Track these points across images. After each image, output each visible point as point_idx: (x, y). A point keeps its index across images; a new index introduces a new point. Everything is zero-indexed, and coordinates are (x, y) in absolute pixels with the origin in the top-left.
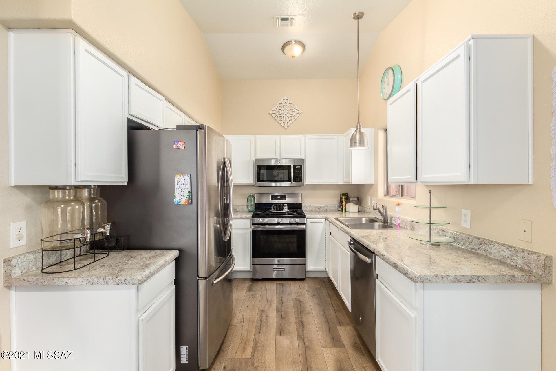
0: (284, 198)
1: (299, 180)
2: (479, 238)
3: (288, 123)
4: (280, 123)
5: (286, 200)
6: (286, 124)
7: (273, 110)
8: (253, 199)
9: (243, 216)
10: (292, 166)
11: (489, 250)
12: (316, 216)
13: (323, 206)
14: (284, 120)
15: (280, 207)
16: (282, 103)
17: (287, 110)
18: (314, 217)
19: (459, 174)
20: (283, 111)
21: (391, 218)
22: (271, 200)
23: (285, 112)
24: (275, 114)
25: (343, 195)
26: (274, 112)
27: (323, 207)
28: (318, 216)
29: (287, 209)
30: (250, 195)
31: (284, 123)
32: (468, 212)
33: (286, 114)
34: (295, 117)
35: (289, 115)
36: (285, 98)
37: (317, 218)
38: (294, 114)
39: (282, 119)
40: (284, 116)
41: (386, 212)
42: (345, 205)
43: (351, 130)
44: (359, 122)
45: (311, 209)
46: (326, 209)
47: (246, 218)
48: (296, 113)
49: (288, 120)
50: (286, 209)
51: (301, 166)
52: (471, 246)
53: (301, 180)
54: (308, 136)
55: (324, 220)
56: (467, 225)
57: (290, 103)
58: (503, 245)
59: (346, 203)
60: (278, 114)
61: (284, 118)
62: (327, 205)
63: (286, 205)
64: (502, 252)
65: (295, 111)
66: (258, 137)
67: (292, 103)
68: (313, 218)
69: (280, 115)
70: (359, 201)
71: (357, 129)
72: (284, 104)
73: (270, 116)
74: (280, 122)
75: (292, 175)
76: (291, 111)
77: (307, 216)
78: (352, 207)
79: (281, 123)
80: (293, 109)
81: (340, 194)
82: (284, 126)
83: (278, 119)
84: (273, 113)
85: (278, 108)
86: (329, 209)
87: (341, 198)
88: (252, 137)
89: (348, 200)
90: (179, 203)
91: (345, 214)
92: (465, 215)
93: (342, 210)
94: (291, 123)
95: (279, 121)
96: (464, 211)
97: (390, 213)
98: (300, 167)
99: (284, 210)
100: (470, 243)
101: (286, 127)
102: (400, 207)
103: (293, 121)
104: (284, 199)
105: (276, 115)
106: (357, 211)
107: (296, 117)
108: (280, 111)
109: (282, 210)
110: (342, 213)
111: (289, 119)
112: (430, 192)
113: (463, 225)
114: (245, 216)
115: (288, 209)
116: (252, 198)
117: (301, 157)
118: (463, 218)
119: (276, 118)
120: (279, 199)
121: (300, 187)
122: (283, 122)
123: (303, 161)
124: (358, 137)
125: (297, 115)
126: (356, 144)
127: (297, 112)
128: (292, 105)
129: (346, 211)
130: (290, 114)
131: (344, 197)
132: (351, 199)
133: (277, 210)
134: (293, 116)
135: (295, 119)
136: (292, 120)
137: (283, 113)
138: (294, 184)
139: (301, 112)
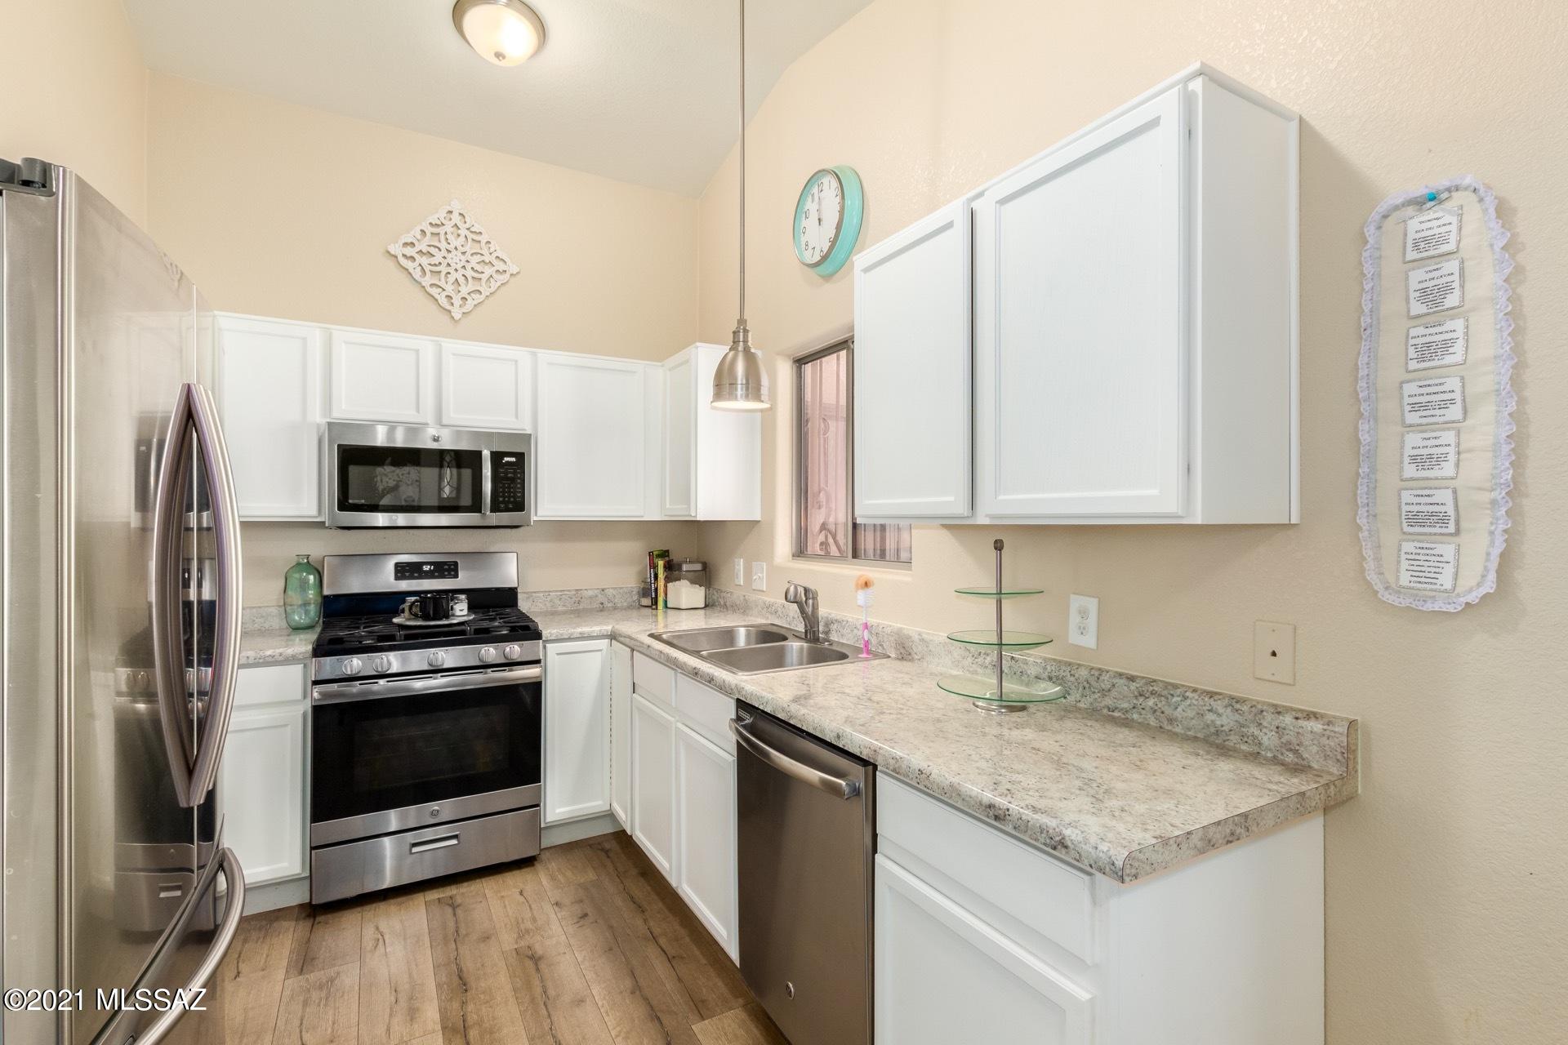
0: (453, 570)
1: (511, 506)
2: (1132, 679)
3: (464, 299)
4: (432, 296)
5: (456, 576)
6: (457, 301)
7: (406, 244)
8: (311, 577)
9: (269, 653)
10: (486, 454)
11: (1168, 711)
12: (579, 630)
13: (590, 593)
14: (450, 289)
15: (436, 604)
16: (443, 225)
17: (464, 253)
18: (572, 634)
19: (1154, 492)
20: (446, 255)
21: (827, 625)
22: (397, 578)
23: (456, 259)
24: (412, 258)
25: (659, 556)
26: (409, 251)
27: (590, 597)
28: (586, 629)
29: (465, 612)
30: (299, 564)
31: (449, 297)
32: (1092, 604)
33: (459, 267)
34: (494, 285)
35: (469, 273)
36: (457, 207)
37: (582, 637)
38: (488, 271)
39: (442, 283)
40: (449, 273)
41: (815, 608)
42: (666, 587)
44: (742, 321)
45: (548, 605)
46: (602, 604)
47: (281, 658)
48: (495, 269)
49: (464, 290)
50: (461, 610)
51: (520, 457)
52: (1108, 701)
53: (519, 506)
54: (545, 355)
55: (607, 641)
56: (1089, 641)
57: (472, 229)
58: (1211, 695)
59: (668, 580)
60: (425, 261)
61: (451, 279)
63: (463, 597)
64: (1210, 717)
65: (495, 262)
66: (341, 334)
67: (480, 233)
68: (570, 639)
69: (435, 265)
70: (706, 576)
71: (735, 342)
72: (448, 228)
73: (391, 264)
74: (434, 291)
75: (487, 487)
76: (478, 258)
77: (545, 634)
78: (686, 593)
79: (437, 296)
80: (484, 252)
81: (651, 554)
82: (448, 307)
83: (426, 282)
84: (404, 255)
85: (428, 240)
86: (610, 601)
87: (654, 566)
88: (314, 334)
89: (673, 570)
91: (665, 612)
92: (1083, 613)
93: (656, 603)
94: (476, 302)
95: (429, 289)
96: (1076, 602)
97: (823, 611)
98: (513, 459)
99: (453, 615)
100: (1105, 693)
101: (457, 315)
102: (869, 590)
103: (483, 297)
104: (450, 574)
105: (417, 263)
106: (703, 606)
107: (499, 284)
108: (433, 251)
109: (447, 617)
110: (654, 612)
111: (471, 286)
112: (999, 546)
113: (1074, 638)
114: (278, 651)
115: (471, 608)
116: (309, 573)
117: (519, 427)
118: (1074, 619)
119: (417, 274)
120: (430, 575)
121: (514, 530)
122: (445, 294)
123: (526, 438)
124: (740, 367)
125: (504, 278)
127: (501, 266)
128: (483, 239)
129: (669, 606)
130: (472, 268)
131: (661, 563)
132: (685, 567)
133: (426, 617)
134: (484, 277)
135: (492, 290)
136: (480, 292)
137: (446, 261)
138: (494, 518)
139: (515, 270)
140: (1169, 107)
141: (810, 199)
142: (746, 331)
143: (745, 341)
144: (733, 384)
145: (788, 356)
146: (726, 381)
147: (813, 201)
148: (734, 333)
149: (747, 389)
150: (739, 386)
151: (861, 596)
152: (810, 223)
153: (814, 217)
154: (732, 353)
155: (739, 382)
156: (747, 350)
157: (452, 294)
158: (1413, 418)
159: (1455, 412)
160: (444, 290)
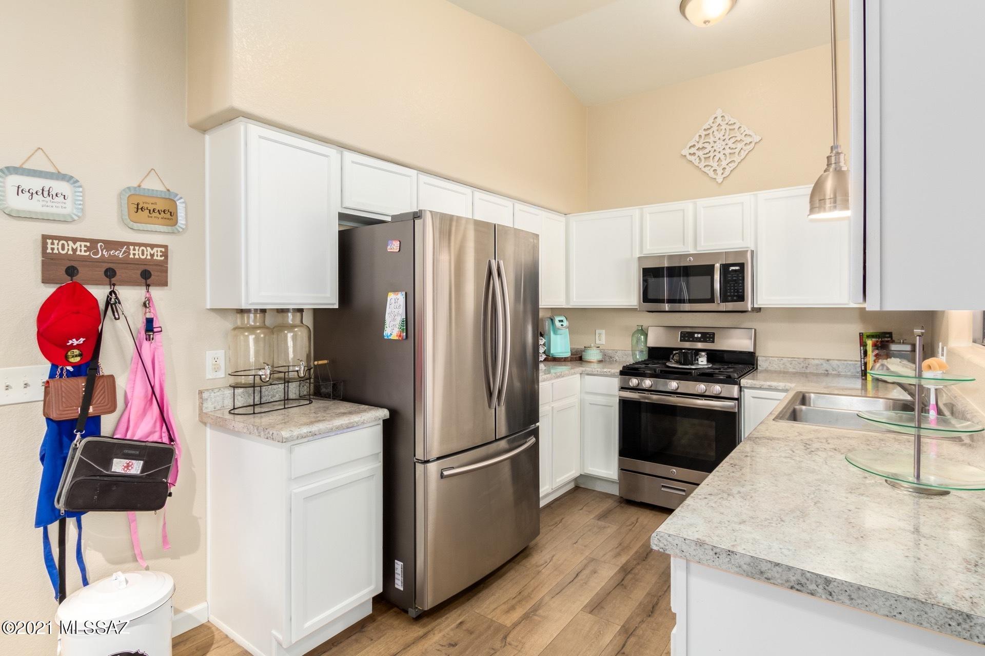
0: (711, 338)
1: (735, 298)
3: (724, 169)
4: (705, 173)
5: (713, 342)
6: (720, 171)
7: (691, 147)
8: (642, 337)
9: (605, 370)
10: (717, 266)
12: (768, 383)
13: (816, 362)
14: (715, 165)
15: (691, 356)
16: (712, 127)
17: (724, 140)
18: (762, 385)
20: (713, 145)
22: (681, 340)
23: (719, 146)
24: (694, 154)
25: (868, 337)
26: (693, 150)
27: (817, 365)
28: (774, 384)
29: (705, 362)
30: (638, 330)
31: (715, 170)
33: (721, 150)
34: (743, 154)
35: (728, 151)
36: (719, 113)
38: (739, 146)
39: (711, 164)
40: (715, 156)
42: (875, 362)
45: (782, 366)
46: (827, 371)
47: (609, 374)
48: (744, 143)
49: (724, 163)
50: (703, 361)
51: (742, 266)
53: (741, 298)
54: (763, 195)
57: (730, 123)
59: (877, 357)
60: (700, 153)
61: (716, 159)
62: (828, 360)
63: (703, 354)
65: (744, 139)
66: (648, 209)
67: (735, 123)
68: (760, 388)
69: (707, 153)
71: (829, 165)
72: (714, 129)
73: (682, 162)
74: (706, 170)
75: (717, 286)
76: (733, 140)
77: (743, 382)
79: (708, 172)
80: (738, 134)
81: (861, 335)
82: (715, 177)
83: (702, 165)
84: (690, 154)
85: (702, 140)
86: (834, 369)
87: (863, 344)
88: (635, 212)
90: (390, 338)
91: (874, 384)
93: (866, 375)
94: (731, 169)
95: (703, 169)
98: (737, 268)
99: (698, 364)
101: (720, 180)
103: (737, 163)
104: (709, 340)
105: (696, 156)
107: (747, 152)
108: (706, 145)
109: (692, 364)
110: (864, 382)
111: (728, 160)
114: (609, 370)
115: (709, 361)
116: (642, 335)
117: (744, 246)
119: (696, 162)
120: (698, 340)
121: (745, 313)
122: (713, 169)
123: (743, 253)
124: (829, 185)
125: (749, 148)
126: (825, 204)
127: (748, 140)
128: (737, 126)
130: (730, 148)
131: (870, 342)
133: (683, 363)
134: (737, 151)
135: (743, 157)
136: (733, 161)
137: (713, 149)
138: (724, 306)
139: (757, 139)
142: (838, 154)
144: (824, 201)
148: (828, 157)
154: (825, 173)
155: (827, 197)
157: (717, 168)
160: (712, 167)
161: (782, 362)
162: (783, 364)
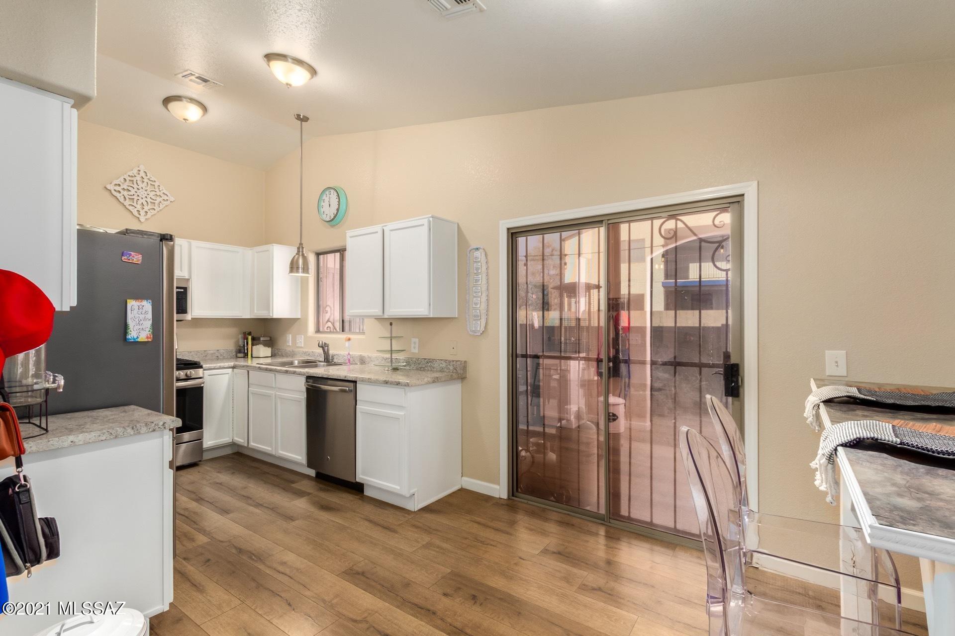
1: (182, 311)
2: (425, 359)
3: (147, 212)
4: (130, 211)
6: (142, 213)
7: (116, 185)
11: (433, 365)
12: (219, 365)
13: (212, 352)
14: (139, 207)
16: (135, 176)
17: (146, 190)
18: (215, 367)
19: (423, 310)
20: (137, 191)
21: (332, 357)
23: (142, 193)
25: (249, 334)
26: (117, 188)
27: (212, 354)
31: (138, 211)
32: (417, 340)
33: (143, 197)
34: (161, 206)
35: (149, 200)
36: (142, 168)
37: (220, 368)
38: (159, 199)
39: (135, 204)
40: (138, 200)
41: (328, 350)
42: (252, 348)
43: (273, 246)
44: (301, 244)
46: (217, 357)
48: (162, 198)
49: (146, 208)
51: (187, 289)
52: (420, 366)
53: (185, 311)
54: (195, 243)
55: (231, 369)
56: (416, 351)
57: (151, 179)
58: (441, 360)
59: (253, 345)
60: (126, 193)
61: (140, 202)
62: (218, 350)
64: (441, 365)
65: (162, 195)
67: (155, 181)
68: (214, 369)
69: (131, 195)
70: (271, 343)
71: (299, 251)
72: (138, 178)
73: (107, 194)
74: (131, 208)
76: (154, 193)
77: (204, 366)
78: (262, 351)
79: (132, 210)
80: (157, 190)
81: (244, 334)
82: (138, 216)
83: (127, 203)
84: (115, 190)
85: (127, 183)
86: (221, 355)
87: (246, 338)
89: (256, 341)
90: (137, 340)
91: (252, 359)
92: (415, 343)
93: (247, 355)
94: (152, 214)
95: (128, 207)
96: (414, 340)
97: (331, 352)
98: (183, 290)
100: (419, 364)
101: (143, 220)
102: (350, 341)
103: (156, 212)
105: (121, 194)
106: (270, 355)
107: (164, 206)
108: (130, 188)
110: (246, 359)
111: (150, 206)
112: (391, 324)
113: (413, 351)
118: (413, 345)
119: (122, 200)
122: (136, 209)
123: (188, 281)
125: (167, 203)
127: (166, 198)
128: (156, 184)
129: (253, 356)
130: (151, 198)
131: (250, 338)
132: (262, 339)
134: (157, 202)
135: (161, 208)
136: (154, 209)
137: (137, 194)
139: (172, 199)
140: (425, 222)
141: (325, 196)
142: (303, 248)
143: (302, 252)
144: (298, 268)
145: (313, 252)
146: (295, 266)
147: (326, 196)
148: (298, 248)
149: (304, 270)
150: (300, 269)
151: (347, 344)
152: (326, 204)
153: (327, 203)
154: (297, 256)
155: (300, 267)
156: (303, 255)
157: (140, 210)
158: (474, 295)
159: (480, 294)
160: (136, 207)
161: (191, 354)
162: (192, 356)
